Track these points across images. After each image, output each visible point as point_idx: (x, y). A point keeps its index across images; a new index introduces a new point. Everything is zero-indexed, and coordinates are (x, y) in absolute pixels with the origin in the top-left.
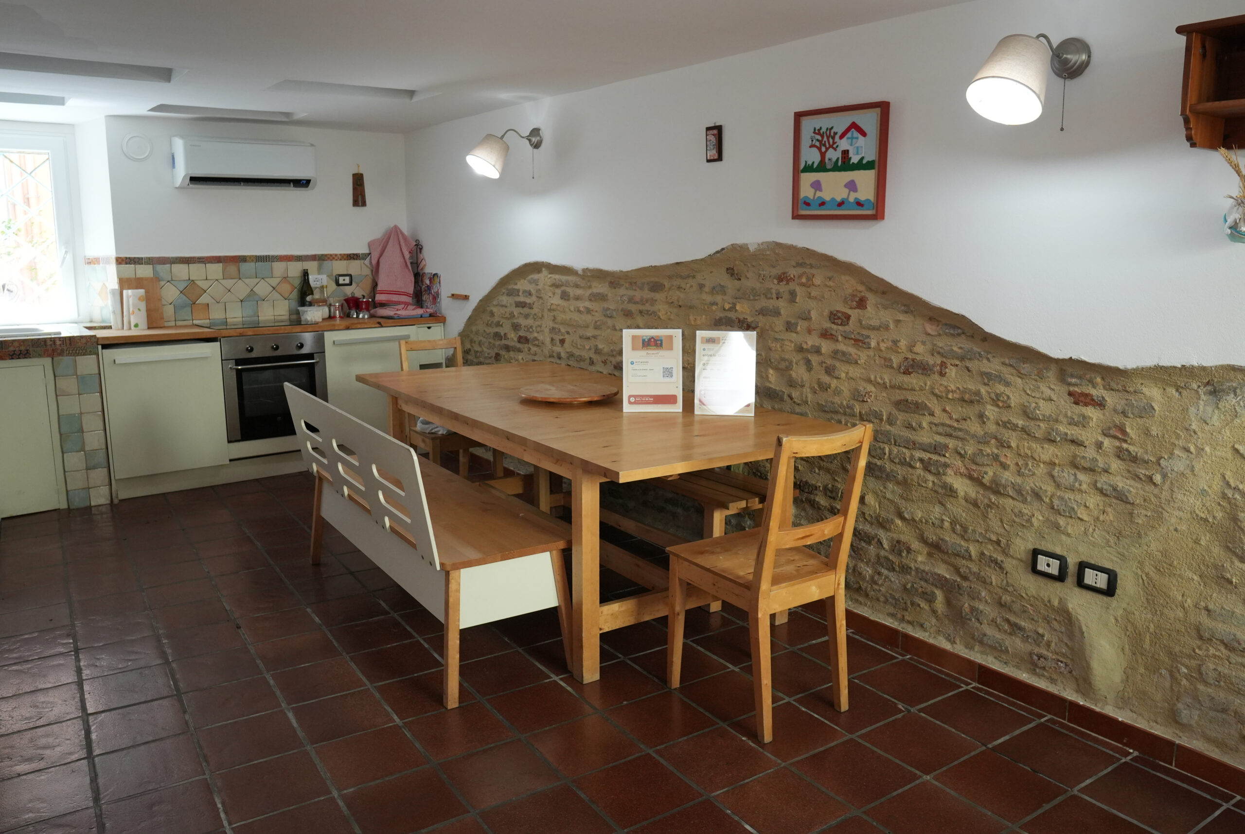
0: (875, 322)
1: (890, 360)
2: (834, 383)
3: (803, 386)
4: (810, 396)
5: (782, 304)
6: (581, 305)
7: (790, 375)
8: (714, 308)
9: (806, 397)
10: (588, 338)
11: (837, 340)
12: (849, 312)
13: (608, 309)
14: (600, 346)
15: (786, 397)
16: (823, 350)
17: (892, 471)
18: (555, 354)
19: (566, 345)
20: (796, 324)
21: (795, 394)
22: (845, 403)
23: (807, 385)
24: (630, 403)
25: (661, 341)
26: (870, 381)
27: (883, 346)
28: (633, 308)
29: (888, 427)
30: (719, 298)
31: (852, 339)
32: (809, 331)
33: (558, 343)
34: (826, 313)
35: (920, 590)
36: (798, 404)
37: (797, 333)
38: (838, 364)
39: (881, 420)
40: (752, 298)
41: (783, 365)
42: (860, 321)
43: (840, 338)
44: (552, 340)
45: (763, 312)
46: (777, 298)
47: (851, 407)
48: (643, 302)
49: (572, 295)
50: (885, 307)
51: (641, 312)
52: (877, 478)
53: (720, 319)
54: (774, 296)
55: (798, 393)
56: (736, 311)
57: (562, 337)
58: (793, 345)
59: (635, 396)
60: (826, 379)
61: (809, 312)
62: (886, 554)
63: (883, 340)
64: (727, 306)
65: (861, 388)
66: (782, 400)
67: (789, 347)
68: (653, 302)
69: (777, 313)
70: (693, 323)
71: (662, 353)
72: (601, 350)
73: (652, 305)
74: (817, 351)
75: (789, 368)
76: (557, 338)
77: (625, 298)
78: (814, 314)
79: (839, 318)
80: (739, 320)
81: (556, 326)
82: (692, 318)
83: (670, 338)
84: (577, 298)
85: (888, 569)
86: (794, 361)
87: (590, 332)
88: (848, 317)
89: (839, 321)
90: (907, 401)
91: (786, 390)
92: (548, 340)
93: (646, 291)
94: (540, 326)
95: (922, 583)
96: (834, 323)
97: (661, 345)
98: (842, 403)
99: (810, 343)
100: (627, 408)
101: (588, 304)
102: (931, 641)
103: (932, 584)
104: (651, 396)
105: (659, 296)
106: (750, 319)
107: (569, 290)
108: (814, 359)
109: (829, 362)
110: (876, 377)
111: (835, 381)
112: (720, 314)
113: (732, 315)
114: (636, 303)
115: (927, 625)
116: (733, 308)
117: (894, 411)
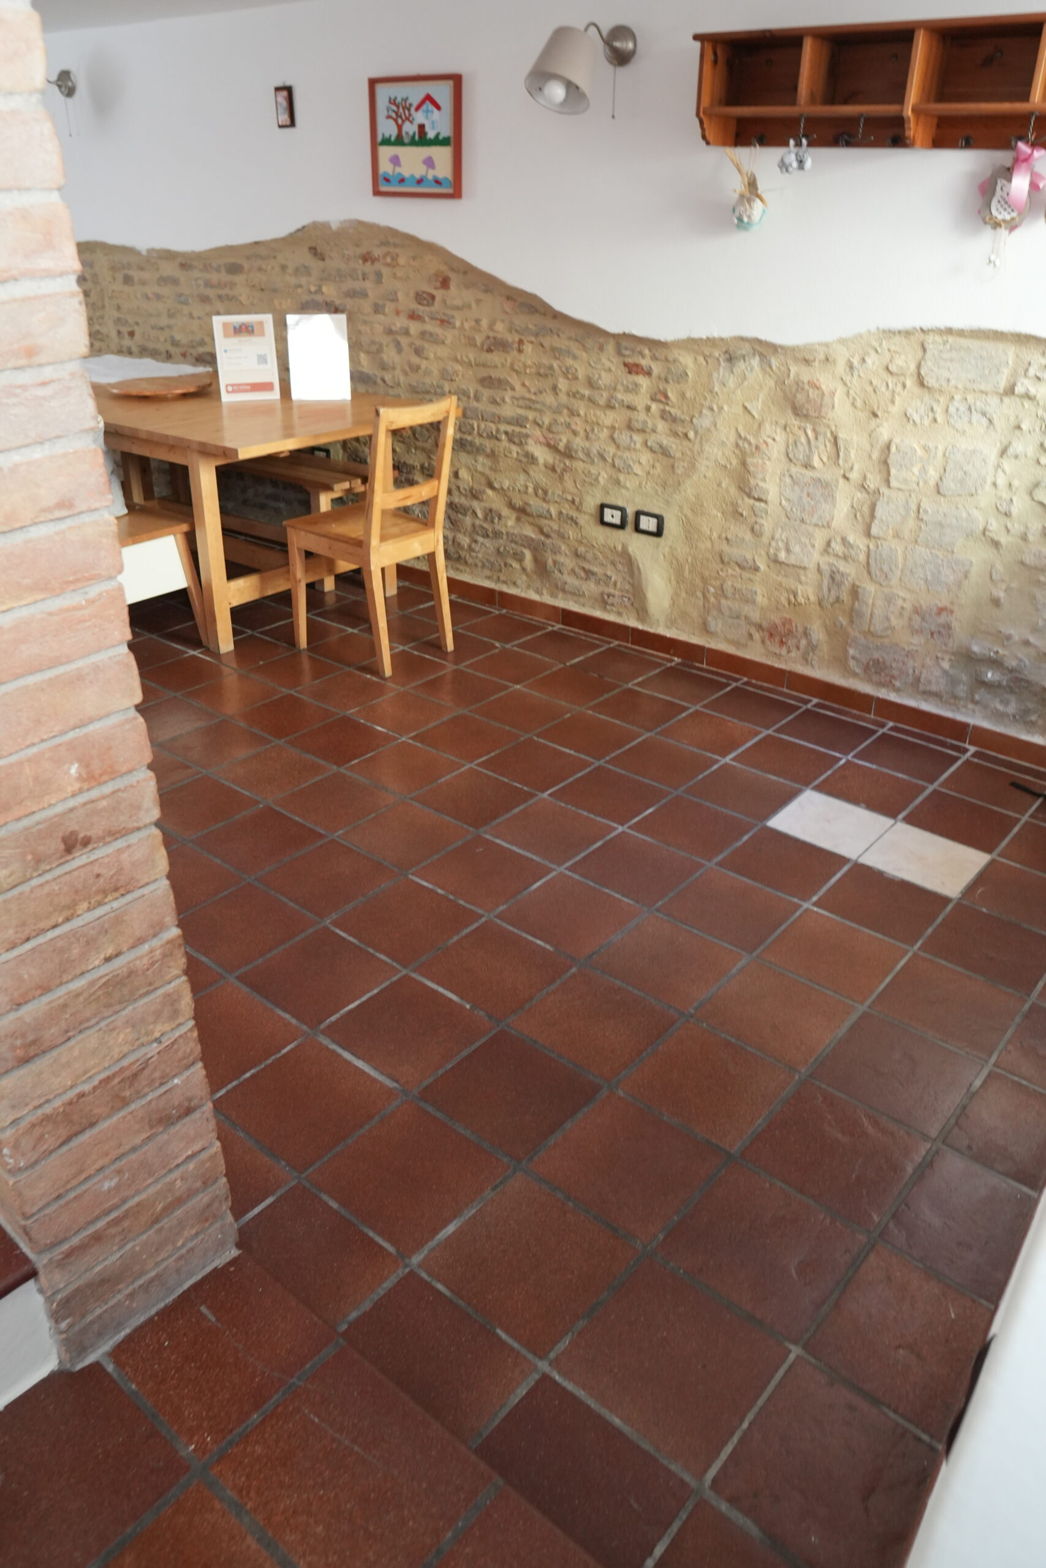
0: (458, 302)
1: (474, 339)
2: (424, 364)
3: (394, 368)
4: (402, 379)
5: (368, 285)
6: (149, 290)
7: (381, 359)
8: (299, 290)
9: (399, 380)
10: (162, 329)
11: (424, 321)
12: (434, 292)
13: (181, 295)
14: (178, 337)
15: (379, 381)
16: (412, 331)
17: (481, 444)
18: (124, 349)
19: (137, 336)
20: (384, 306)
21: (388, 377)
22: (435, 383)
23: (398, 367)
24: (228, 392)
25: (252, 327)
26: (456, 360)
27: (467, 326)
28: (211, 293)
29: (475, 404)
30: (303, 280)
31: (437, 319)
32: (398, 313)
33: (126, 336)
34: (412, 295)
35: (511, 552)
36: (392, 387)
37: (385, 314)
38: (426, 345)
39: (469, 397)
40: (337, 279)
41: (374, 348)
42: (444, 301)
43: (427, 319)
44: (119, 332)
45: (352, 294)
46: (364, 279)
47: (441, 388)
48: (220, 285)
49: (136, 279)
50: (467, 287)
51: (220, 297)
52: (468, 452)
53: (307, 303)
54: (360, 277)
55: (390, 376)
56: (323, 293)
57: (130, 329)
58: (382, 327)
59: (232, 385)
60: (416, 360)
61: (396, 294)
62: (481, 523)
63: (466, 320)
64: (313, 289)
65: (449, 368)
66: (375, 383)
67: (379, 329)
68: (232, 285)
69: (364, 295)
70: (278, 307)
71: (254, 339)
72: (179, 341)
73: (231, 289)
74: (406, 332)
75: (379, 351)
76: (125, 330)
77: (201, 282)
78: (400, 296)
79: (425, 299)
80: (327, 303)
81: (121, 316)
82: (276, 302)
83: (261, 324)
84: (143, 283)
85: (483, 536)
86: (384, 343)
87: (164, 321)
88: (433, 297)
89: (425, 302)
90: (491, 378)
91: (379, 373)
92: (113, 334)
93: (224, 273)
94: (102, 317)
95: (513, 545)
96: (420, 304)
97: (253, 331)
98: (432, 384)
99: (398, 325)
100: (226, 398)
101: (157, 289)
102: (523, 595)
103: (521, 545)
104: (247, 384)
105: (239, 279)
106: (337, 302)
107: (131, 273)
108: (404, 341)
109: (418, 343)
110: (462, 357)
111: (424, 362)
112: (306, 298)
113: (319, 298)
114: (212, 287)
115: (519, 582)
116: (319, 291)
117: (480, 388)
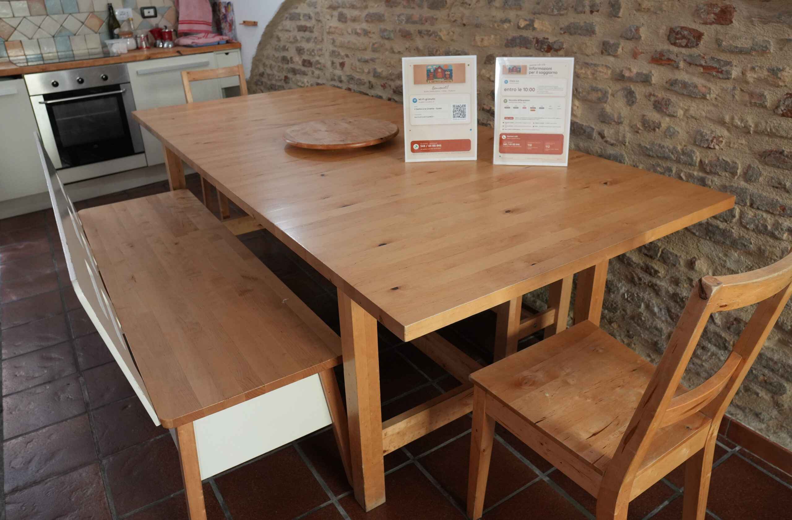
0: (744, 43)
1: (762, 96)
2: (666, 122)
3: (619, 123)
4: (629, 136)
5: (597, 19)
6: (358, 27)
7: (603, 109)
8: (506, 26)
9: (624, 136)
10: (366, 61)
11: (677, 67)
12: (701, 28)
13: (385, 30)
14: (379, 70)
15: (595, 135)
16: (654, 80)
17: (742, 237)
18: (336, 78)
19: (347, 68)
20: (617, 46)
21: (609, 132)
22: (679, 148)
23: (626, 122)
24: (413, 150)
25: (451, 71)
26: (722, 123)
27: (751, 77)
28: (410, 28)
29: (743, 184)
30: (512, 14)
31: (701, 65)
32: (635, 55)
33: (338, 66)
34: (663, 30)
35: (761, 378)
36: (612, 145)
37: (616, 56)
38: (674, 99)
39: (734, 174)
40: (556, 12)
41: (594, 96)
42: (718, 42)
43: (682, 64)
44: (333, 63)
45: (570, 30)
46: (592, 12)
47: (689, 155)
48: (422, 21)
49: (349, 16)
50: (765, 21)
51: (420, 32)
52: (716, 242)
53: (514, 39)
54: (587, 9)
55: (612, 131)
56: (534, 29)
57: (341, 61)
58: (609, 72)
59: (419, 143)
60: (654, 116)
61: (637, 29)
62: (718, 330)
63: (753, 69)
64: (522, 24)
65: (706, 131)
66: (590, 137)
67: (605, 74)
68: (433, 20)
69: (589, 31)
70: (479, 44)
71: (452, 86)
72: (380, 73)
73: (432, 24)
74: (646, 80)
75: (603, 99)
76: (338, 61)
77: (403, 18)
78: (644, 33)
79: (684, 37)
80: (538, 41)
81: (336, 49)
82: (478, 38)
83: (462, 67)
84: (354, 20)
85: (718, 347)
86: (610, 91)
87: (368, 55)
88: (699, 36)
89: (684, 42)
90: (782, 153)
91: (596, 127)
92: (329, 64)
93: (426, 9)
94: (321, 50)
95: (766, 371)
96: (675, 44)
97: (451, 77)
98: (675, 148)
99: (635, 71)
100: (410, 157)
101: (365, 25)
102: (772, 438)
103: (782, 376)
104: (438, 142)
105: (441, 14)
106: (551, 40)
107: (345, 11)
108: (639, 90)
109: (661, 94)
110: (732, 119)
111: (668, 119)
112: (513, 34)
113: (528, 34)
114: (415, 23)
115: (764, 415)
116: (530, 26)
117: (756, 164)
